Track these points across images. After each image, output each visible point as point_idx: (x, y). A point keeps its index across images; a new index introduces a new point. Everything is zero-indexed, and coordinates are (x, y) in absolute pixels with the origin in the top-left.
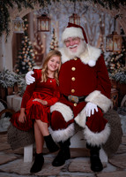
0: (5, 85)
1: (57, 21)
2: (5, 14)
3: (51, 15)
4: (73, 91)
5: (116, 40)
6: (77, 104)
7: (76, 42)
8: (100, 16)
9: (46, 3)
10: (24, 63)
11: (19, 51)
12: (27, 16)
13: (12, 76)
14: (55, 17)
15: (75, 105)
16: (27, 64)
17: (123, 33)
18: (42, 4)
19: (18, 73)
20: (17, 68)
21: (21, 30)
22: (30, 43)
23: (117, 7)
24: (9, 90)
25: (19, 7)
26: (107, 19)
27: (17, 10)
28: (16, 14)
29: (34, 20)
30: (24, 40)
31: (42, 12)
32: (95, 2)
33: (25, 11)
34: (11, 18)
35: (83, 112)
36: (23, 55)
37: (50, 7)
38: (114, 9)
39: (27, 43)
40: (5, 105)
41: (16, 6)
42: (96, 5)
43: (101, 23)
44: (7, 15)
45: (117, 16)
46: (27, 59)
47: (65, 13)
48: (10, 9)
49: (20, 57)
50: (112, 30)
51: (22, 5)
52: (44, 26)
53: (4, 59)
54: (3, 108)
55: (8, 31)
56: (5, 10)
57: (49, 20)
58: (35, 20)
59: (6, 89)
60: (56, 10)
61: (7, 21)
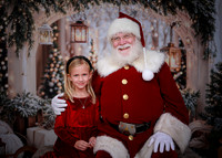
0: (25, 114)
1: (96, 29)
2: (28, 20)
3: (88, 22)
4: (126, 115)
5: (174, 53)
6: (134, 136)
7: (130, 40)
8: (152, 24)
9: (82, 6)
10: (51, 84)
11: (45, 68)
12: (57, 23)
13: (34, 101)
14: (94, 25)
15: (130, 138)
16: (56, 85)
17: (181, 45)
18: (77, 7)
19: (43, 97)
20: (42, 90)
21: (49, 41)
22: (60, 57)
23: (174, 13)
24: (30, 121)
25: (47, 11)
26: (161, 27)
27: (44, 15)
28: (43, 20)
29: (66, 27)
30: (53, 53)
31: (78, 18)
32: (146, 6)
33: (55, 16)
34: (36, 25)
35: (144, 149)
36: (50, 74)
37: (87, 12)
38: (169, 15)
39: (56, 58)
40: (24, 141)
41: (43, 10)
42: (146, 10)
43: (153, 32)
44: (30, 22)
45: (174, 24)
46: (56, 79)
47: (106, 20)
48: (34, 14)
49: (47, 76)
50: (168, 41)
51: (51, 8)
52: (79, 35)
53: (25, 78)
54: (21, 145)
55: (31, 42)
56: (29, 15)
57: (86, 27)
58: (68, 28)
59: (26, 119)
60: (95, 15)
61: (30, 29)
